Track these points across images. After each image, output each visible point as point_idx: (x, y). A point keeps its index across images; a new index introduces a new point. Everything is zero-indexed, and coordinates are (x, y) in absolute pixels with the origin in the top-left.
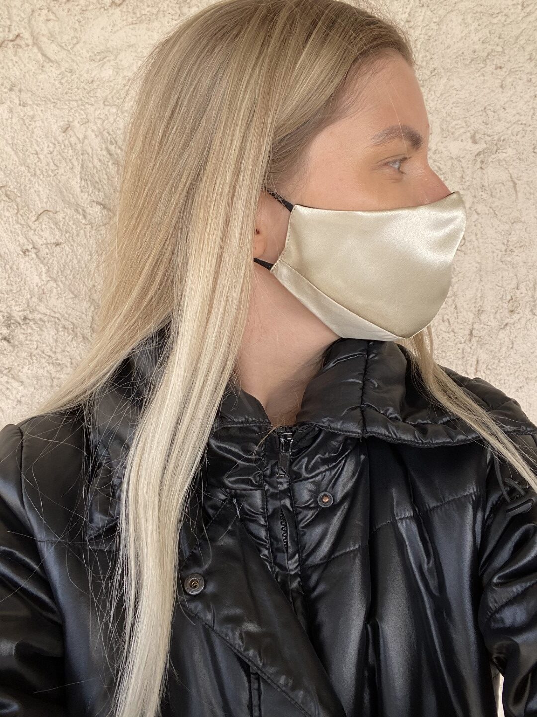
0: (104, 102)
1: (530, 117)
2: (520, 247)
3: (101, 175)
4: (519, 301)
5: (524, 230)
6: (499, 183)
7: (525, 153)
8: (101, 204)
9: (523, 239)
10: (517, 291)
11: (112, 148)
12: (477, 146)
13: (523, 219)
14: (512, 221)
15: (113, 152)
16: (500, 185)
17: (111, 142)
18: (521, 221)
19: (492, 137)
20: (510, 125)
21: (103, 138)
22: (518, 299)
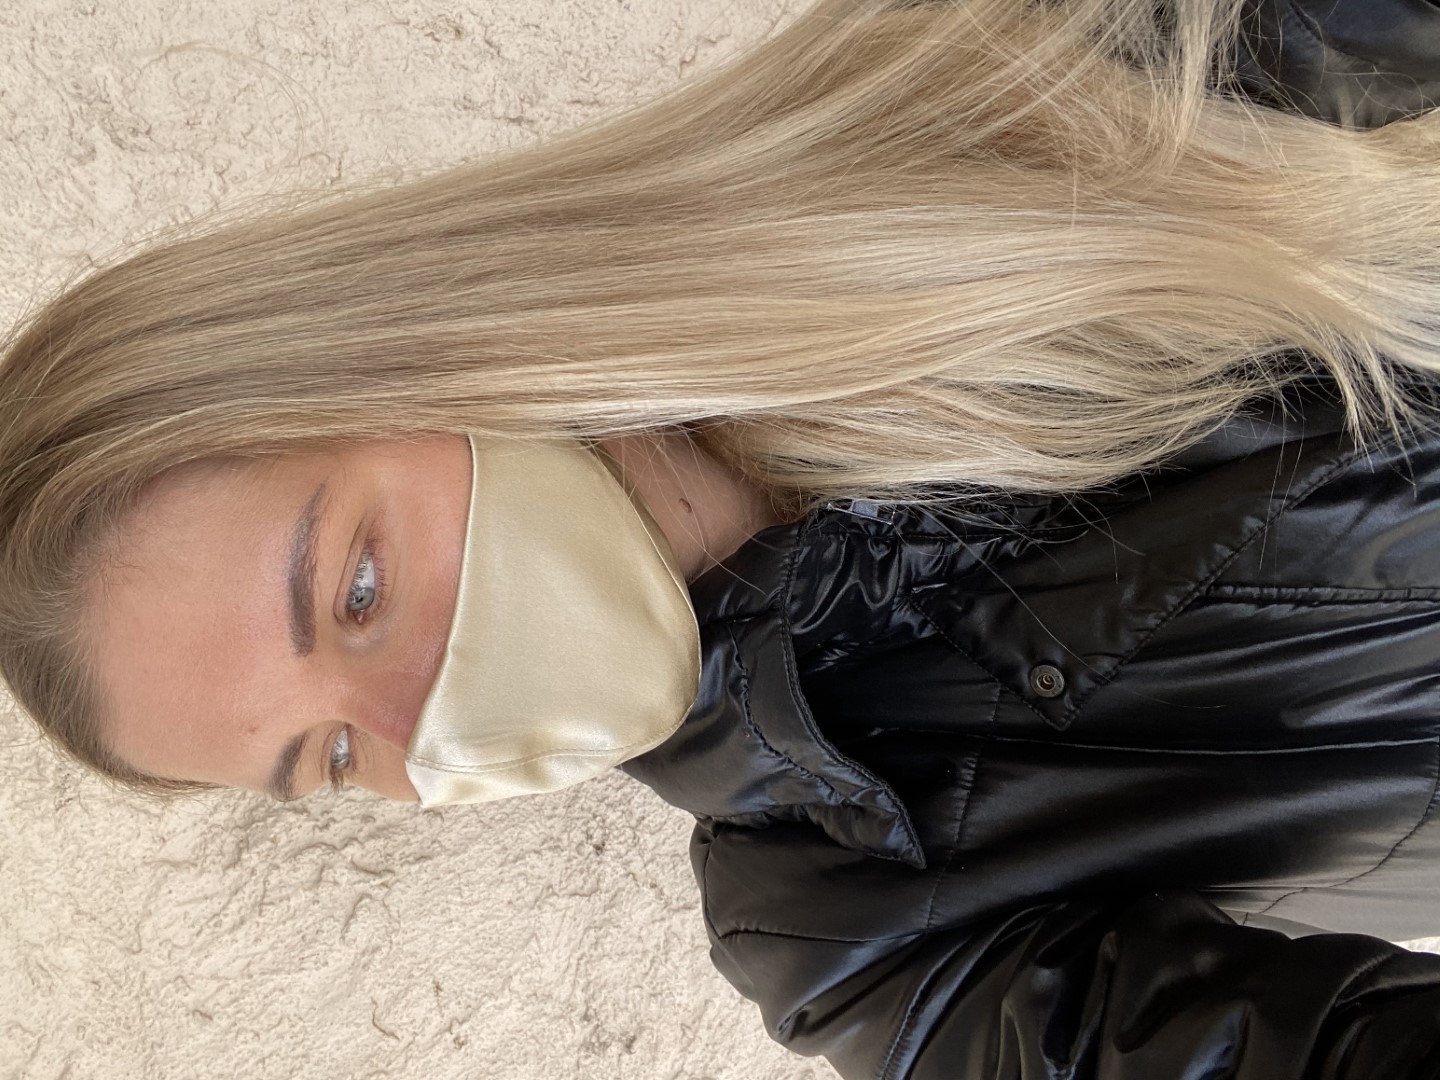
0: (134, 953)
2: (313, 23)
3: (286, 933)
4: (433, 17)
5: (274, 19)
6: (176, 85)
7: (97, 33)
8: (347, 924)
9: (294, 18)
10: (411, 25)
11: (228, 922)
12: (100, 146)
13: (250, 23)
14: (258, 47)
15: (237, 918)
16: (178, 80)
17: (215, 925)
18: (255, 27)
19: (74, 115)
20: (39, 76)
21: (211, 943)
22: (429, 20)
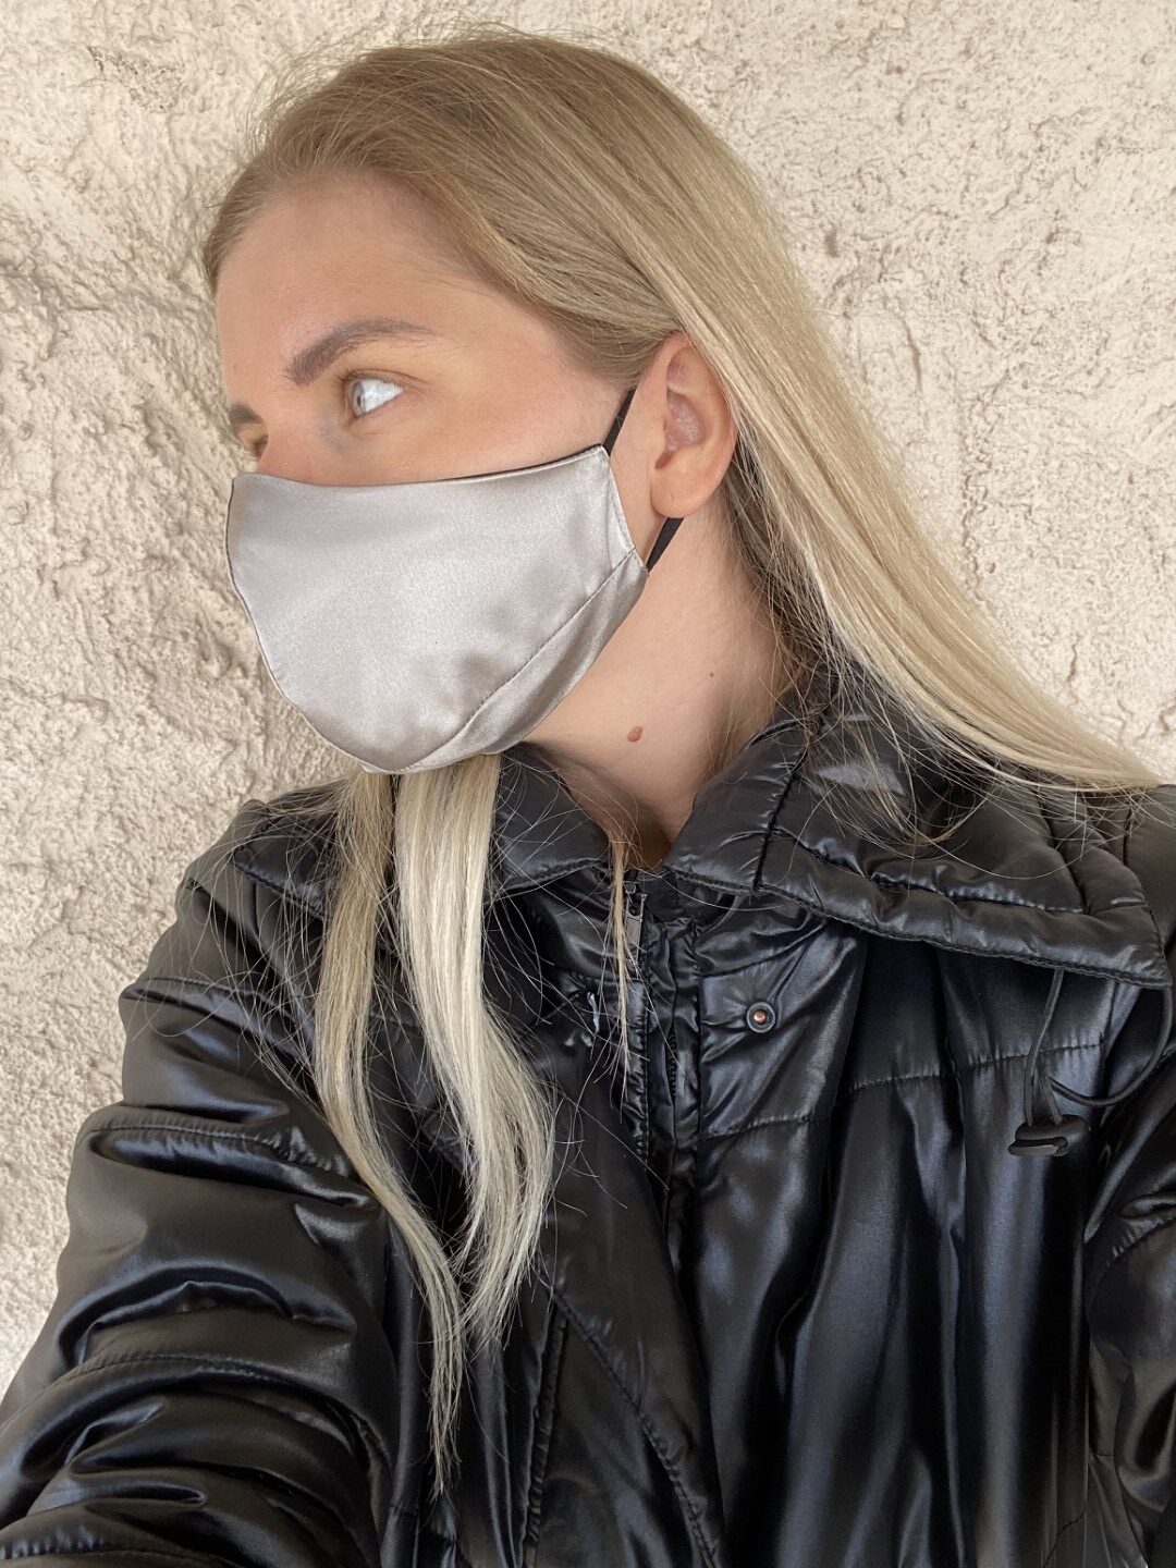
1: (958, 195)
5: (931, 460)
6: (883, 351)
7: (943, 282)
12: (835, 263)
13: (929, 436)
14: (907, 440)
16: (885, 354)
18: (927, 441)
19: (872, 243)
20: (912, 214)
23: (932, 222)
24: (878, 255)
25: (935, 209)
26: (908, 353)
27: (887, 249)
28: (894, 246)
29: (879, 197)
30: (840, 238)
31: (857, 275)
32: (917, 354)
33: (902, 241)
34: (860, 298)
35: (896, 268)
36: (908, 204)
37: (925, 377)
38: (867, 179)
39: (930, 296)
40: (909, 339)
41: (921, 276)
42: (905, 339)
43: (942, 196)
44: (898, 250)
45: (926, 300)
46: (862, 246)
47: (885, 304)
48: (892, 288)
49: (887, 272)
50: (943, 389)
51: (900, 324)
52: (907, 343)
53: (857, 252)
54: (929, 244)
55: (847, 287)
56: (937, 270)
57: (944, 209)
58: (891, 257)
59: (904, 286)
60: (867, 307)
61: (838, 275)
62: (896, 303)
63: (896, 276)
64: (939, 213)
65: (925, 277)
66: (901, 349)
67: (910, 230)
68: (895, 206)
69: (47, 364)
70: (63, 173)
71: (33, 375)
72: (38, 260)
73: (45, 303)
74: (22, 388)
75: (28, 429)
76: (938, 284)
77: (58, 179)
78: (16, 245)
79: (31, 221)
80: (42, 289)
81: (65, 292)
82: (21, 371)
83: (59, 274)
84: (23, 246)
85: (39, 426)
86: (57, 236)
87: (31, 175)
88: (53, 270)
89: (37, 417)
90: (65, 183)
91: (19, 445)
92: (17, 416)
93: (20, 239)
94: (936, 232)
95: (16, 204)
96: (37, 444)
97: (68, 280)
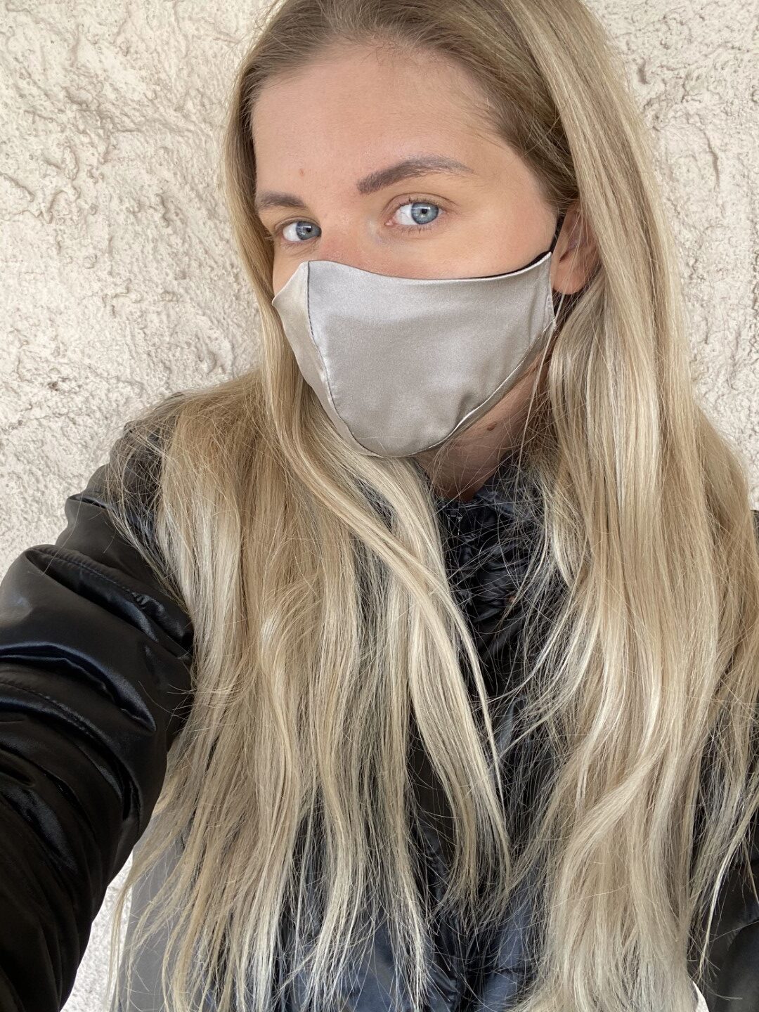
1: (750, 35)
2: (718, 271)
4: (707, 363)
5: (726, 241)
6: (687, 156)
9: (724, 257)
10: (705, 345)
12: (648, 88)
13: (725, 222)
14: (706, 225)
16: (689, 159)
18: (722, 225)
19: (676, 72)
20: (710, 49)
22: (706, 360)
23: (726, 55)
24: (681, 82)
25: (730, 45)
26: (709, 158)
27: (688, 77)
28: (695, 75)
29: (683, 36)
30: (648, 70)
31: (663, 98)
32: (716, 158)
33: (703, 71)
34: (665, 115)
35: (696, 92)
36: (707, 41)
37: (722, 177)
38: (673, 24)
39: (726, 113)
40: (709, 146)
41: (717, 97)
42: (706, 147)
43: (735, 34)
44: (698, 78)
45: (723, 116)
46: (668, 75)
47: (688, 120)
48: (692, 107)
49: (688, 95)
50: (738, 185)
51: (703, 136)
52: (708, 150)
53: (663, 80)
54: (724, 72)
55: (656, 106)
56: (731, 92)
57: (737, 45)
58: (693, 83)
59: (703, 105)
60: (673, 122)
61: (648, 98)
62: (697, 119)
63: (696, 98)
64: (733, 48)
65: (721, 98)
66: (702, 155)
67: (709, 62)
68: (696, 43)
69: (105, 167)
70: (113, 43)
71: (96, 173)
72: (101, 100)
73: (103, 127)
74: (91, 181)
75: (94, 209)
76: (732, 103)
77: (112, 48)
78: (88, 91)
79: (97, 75)
80: (102, 118)
81: (117, 120)
82: (90, 171)
83: (113, 110)
84: (92, 91)
85: (101, 207)
86: (111, 85)
87: (97, 45)
88: (109, 106)
89: (100, 200)
90: (116, 50)
91: (91, 219)
92: (88, 200)
93: (89, 87)
94: (731, 63)
95: (89, 65)
96: (100, 217)
97: (117, 113)
